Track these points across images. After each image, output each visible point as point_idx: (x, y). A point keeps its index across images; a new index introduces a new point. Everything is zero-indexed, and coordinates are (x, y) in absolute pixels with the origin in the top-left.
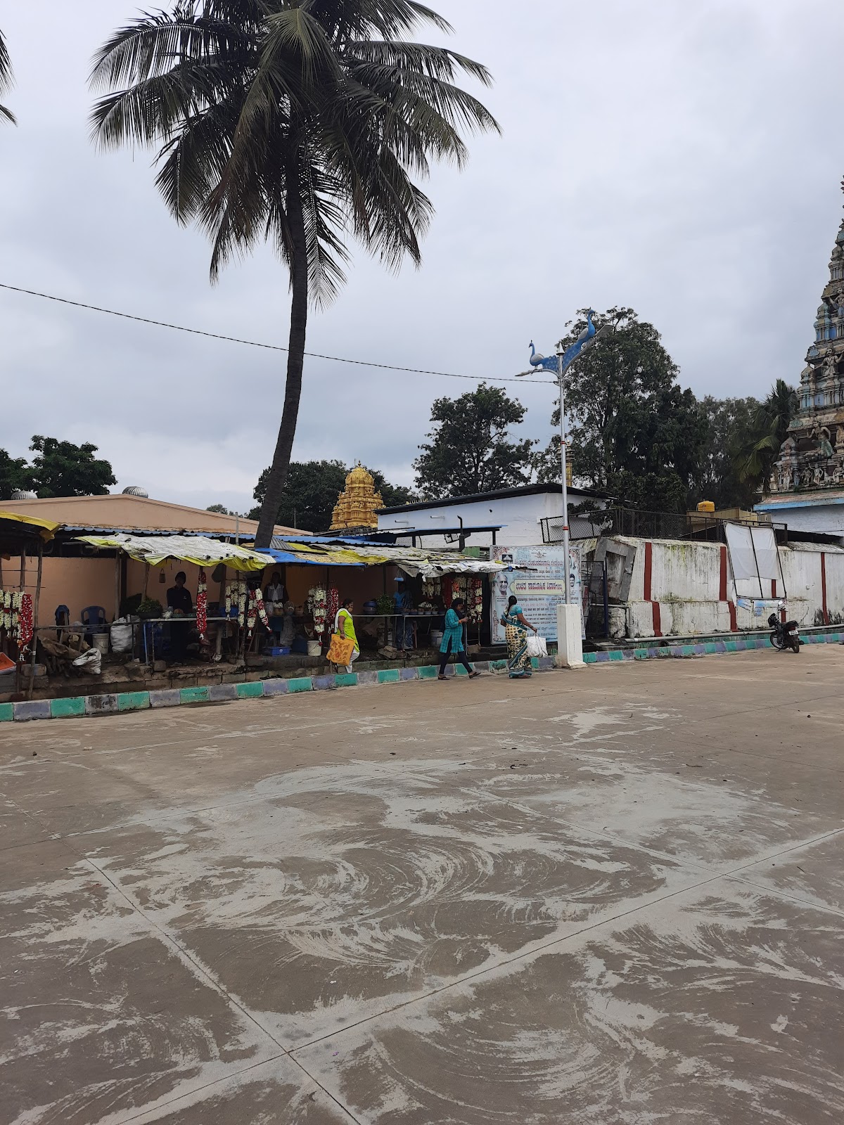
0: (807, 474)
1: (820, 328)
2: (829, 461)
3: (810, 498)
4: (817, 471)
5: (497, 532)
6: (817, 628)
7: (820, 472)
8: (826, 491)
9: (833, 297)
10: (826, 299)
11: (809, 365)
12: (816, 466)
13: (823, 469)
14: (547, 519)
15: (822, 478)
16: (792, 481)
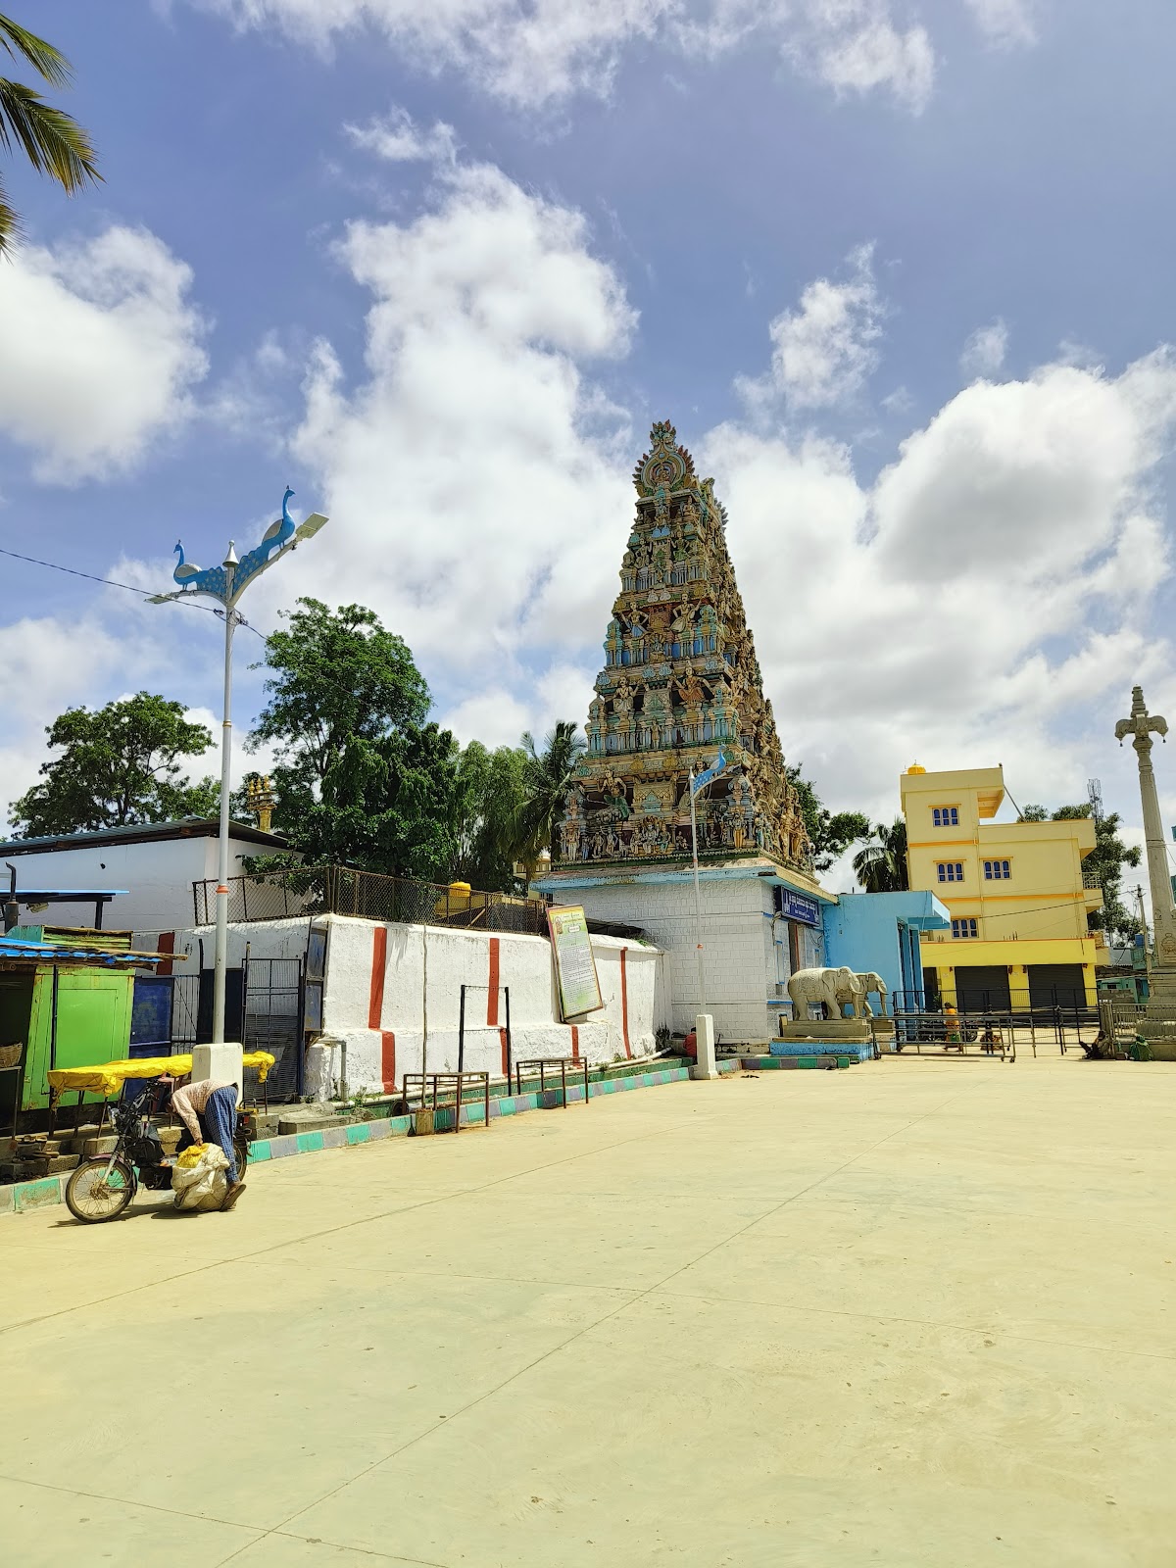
0: (599, 840)
1: (611, 652)
2: (625, 824)
3: (602, 874)
4: (610, 838)
5: (105, 904)
6: (619, 1064)
7: (614, 839)
8: (622, 864)
9: (626, 613)
10: (616, 615)
11: (598, 697)
12: (610, 829)
13: (617, 835)
14: (205, 882)
15: (617, 848)
16: (579, 850)
